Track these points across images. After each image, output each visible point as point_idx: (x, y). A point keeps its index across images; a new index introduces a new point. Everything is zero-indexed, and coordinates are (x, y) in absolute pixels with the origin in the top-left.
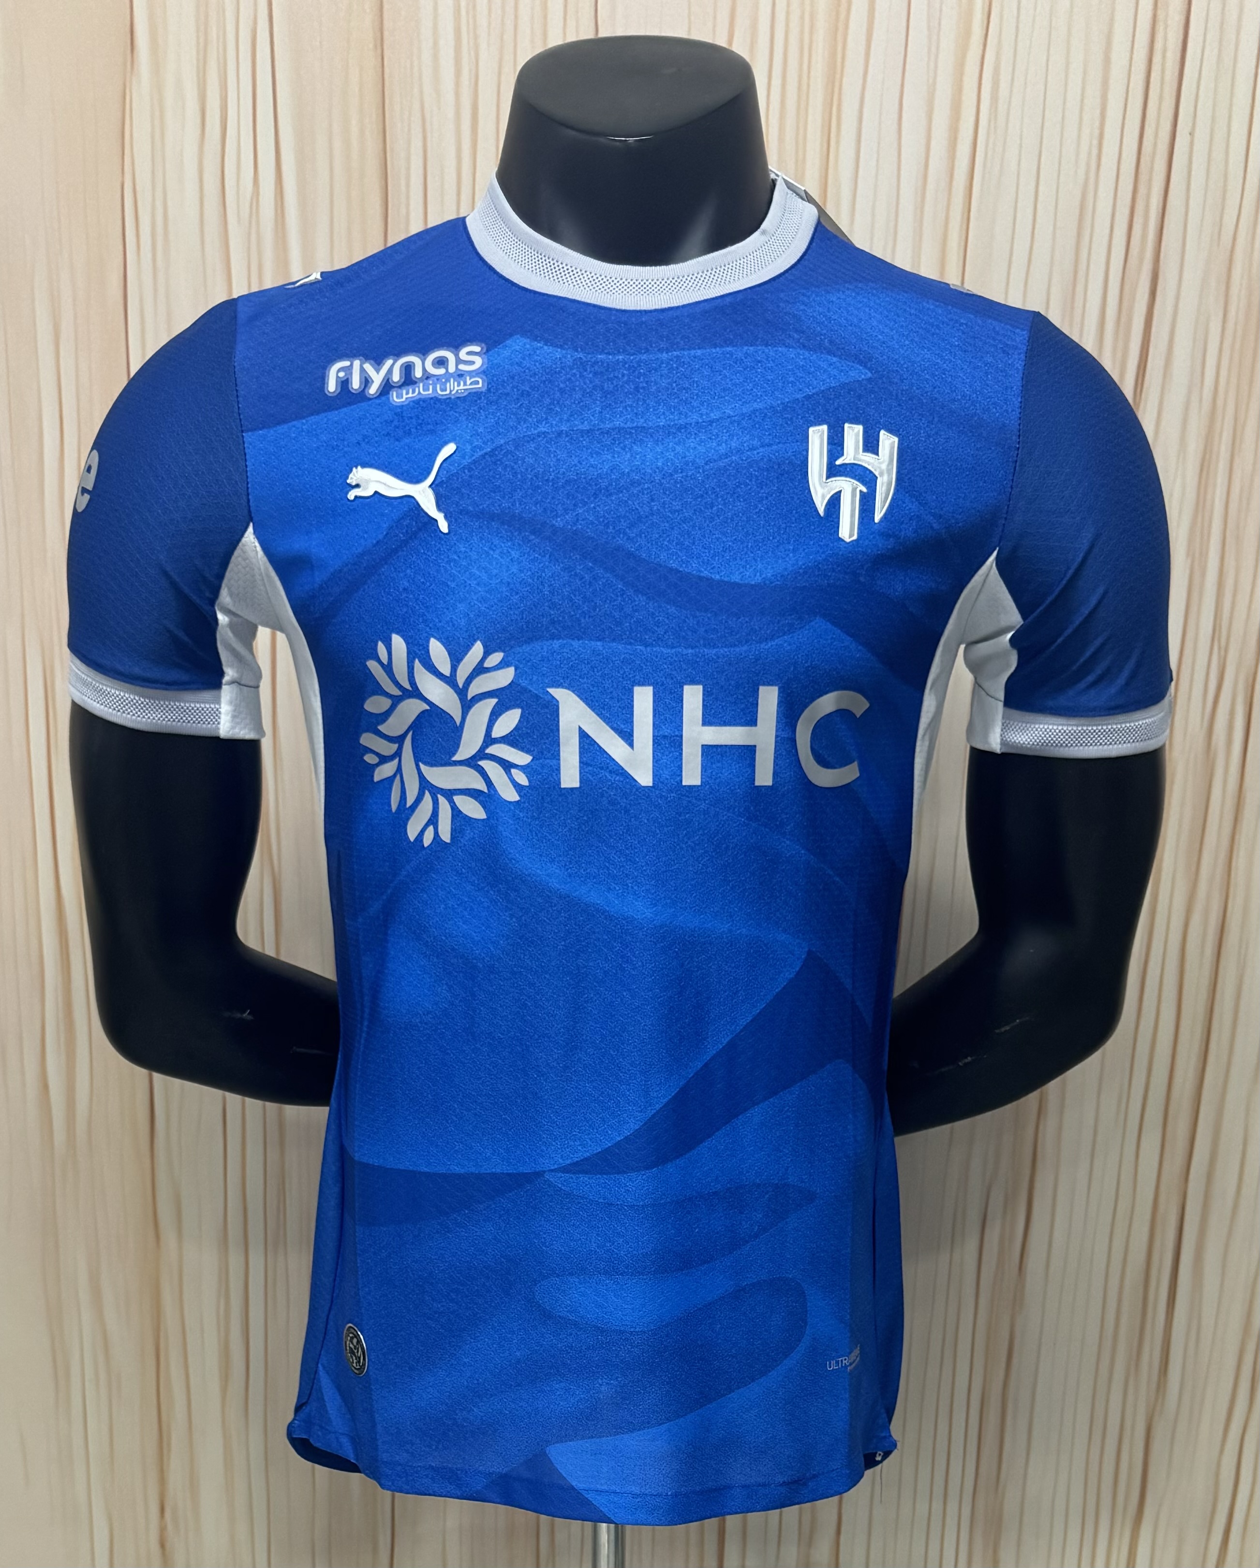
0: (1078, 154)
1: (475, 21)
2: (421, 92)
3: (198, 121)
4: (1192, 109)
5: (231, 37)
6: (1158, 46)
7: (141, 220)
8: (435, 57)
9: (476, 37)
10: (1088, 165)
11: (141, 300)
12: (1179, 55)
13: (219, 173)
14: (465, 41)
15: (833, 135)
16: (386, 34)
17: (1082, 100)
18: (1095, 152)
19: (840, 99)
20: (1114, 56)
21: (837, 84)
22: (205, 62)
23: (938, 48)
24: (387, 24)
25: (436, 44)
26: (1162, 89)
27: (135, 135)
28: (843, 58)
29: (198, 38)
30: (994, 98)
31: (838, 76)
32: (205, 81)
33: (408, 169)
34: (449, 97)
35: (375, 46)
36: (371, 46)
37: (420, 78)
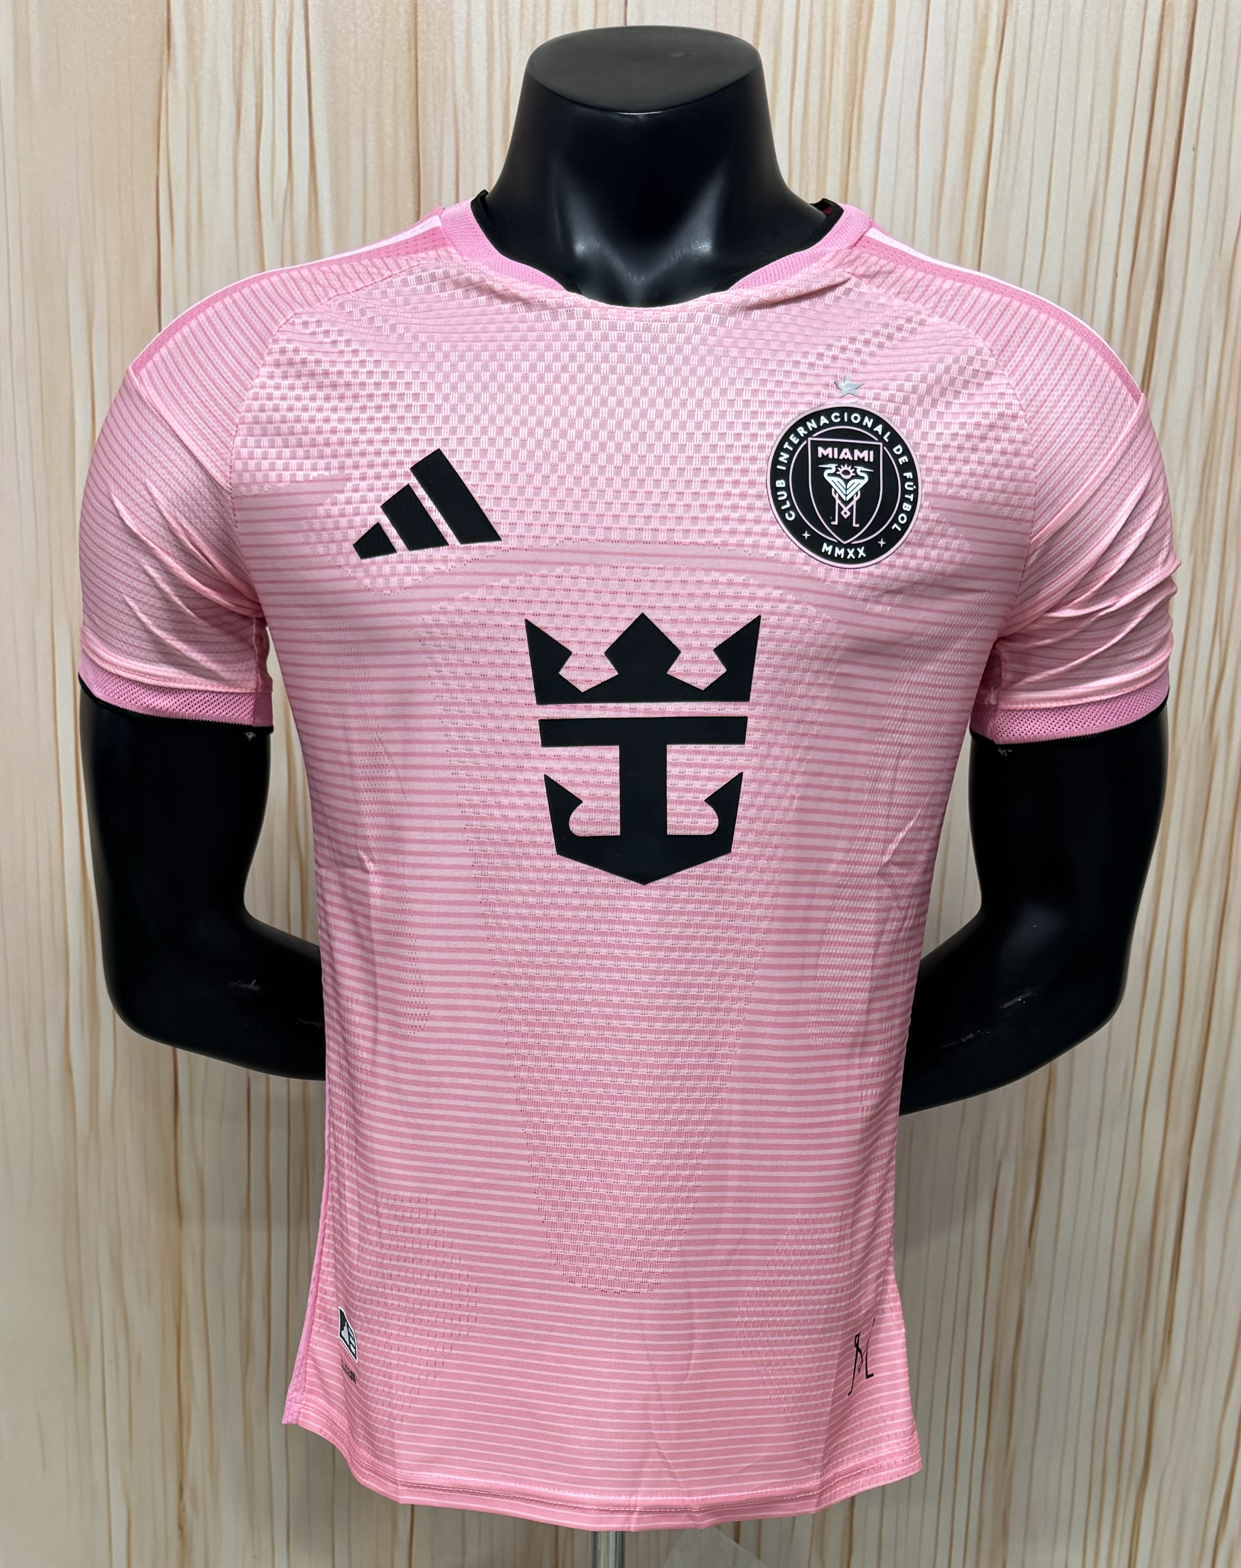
0: (1087, 167)
1: (507, 27)
2: (454, 95)
3: (234, 116)
4: (1195, 126)
5: (267, 35)
6: (1164, 65)
7: (175, 213)
8: (468, 60)
9: (508, 40)
10: (1097, 176)
11: (175, 290)
12: (1183, 75)
13: (254, 168)
14: (497, 45)
15: (853, 144)
16: (420, 36)
17: (1091, 116)
18: (1103, 164)
19: (860, 110)
20: (1122, 75)
21: (858, 93)
22: (241, 60)
23: (954, 61)
24: (422, 27)
25: (468, 47)
26: (1167, 106)
27: (171, 129)
28: (864, 71)
29: (234, 37)
30: (1008, 113)
31: (858, 87)
32: (240, 77)
33: (441, 167)
34: (482, 99)
35: (410, 50)
36: (405, 48)
37: (454, 80)
